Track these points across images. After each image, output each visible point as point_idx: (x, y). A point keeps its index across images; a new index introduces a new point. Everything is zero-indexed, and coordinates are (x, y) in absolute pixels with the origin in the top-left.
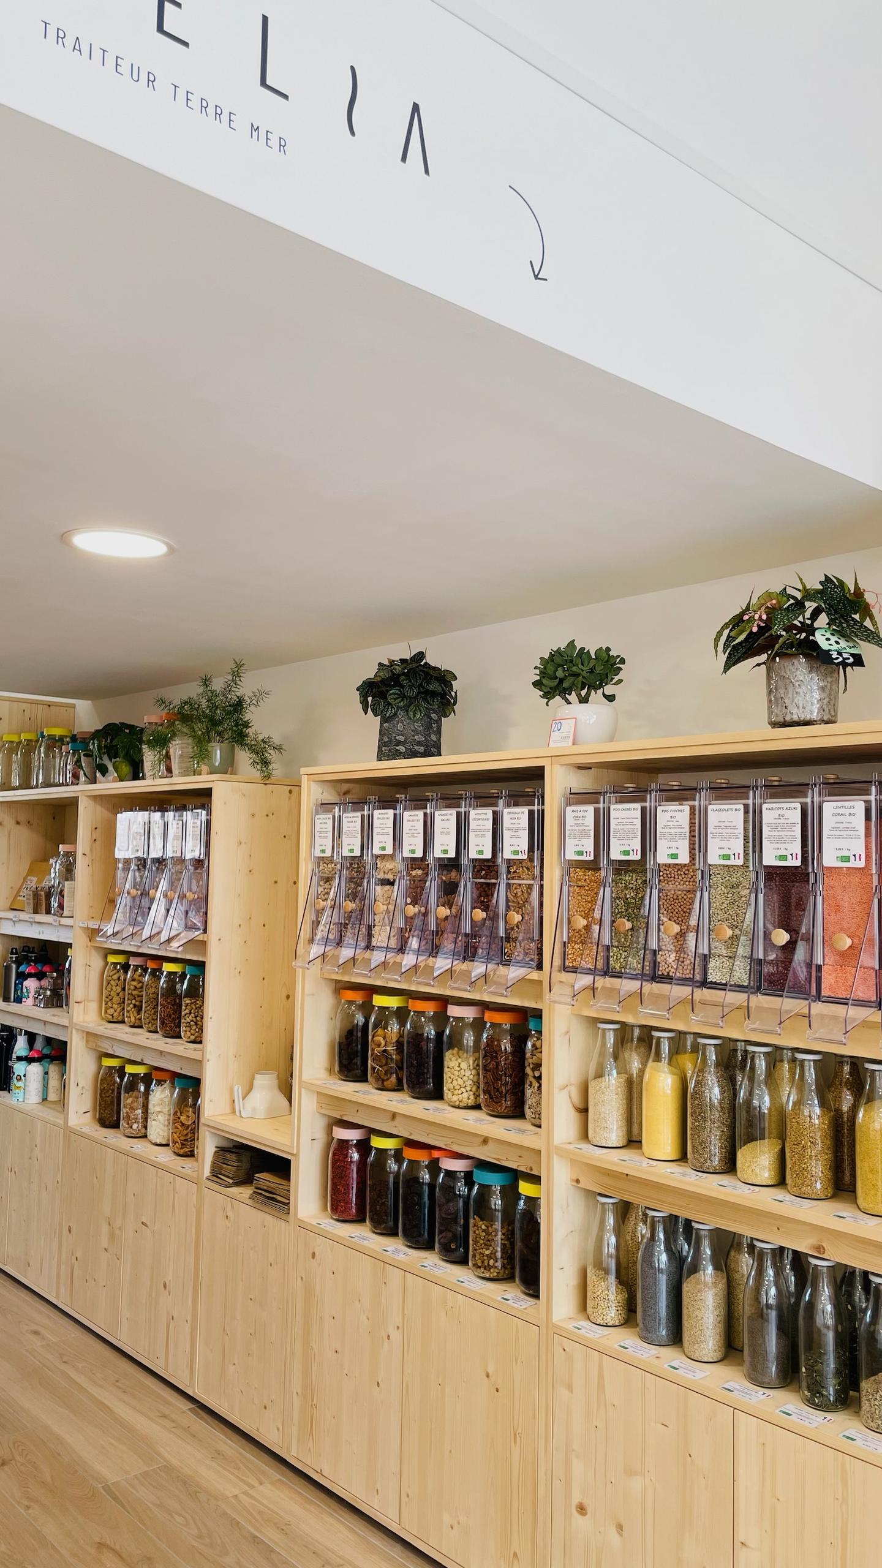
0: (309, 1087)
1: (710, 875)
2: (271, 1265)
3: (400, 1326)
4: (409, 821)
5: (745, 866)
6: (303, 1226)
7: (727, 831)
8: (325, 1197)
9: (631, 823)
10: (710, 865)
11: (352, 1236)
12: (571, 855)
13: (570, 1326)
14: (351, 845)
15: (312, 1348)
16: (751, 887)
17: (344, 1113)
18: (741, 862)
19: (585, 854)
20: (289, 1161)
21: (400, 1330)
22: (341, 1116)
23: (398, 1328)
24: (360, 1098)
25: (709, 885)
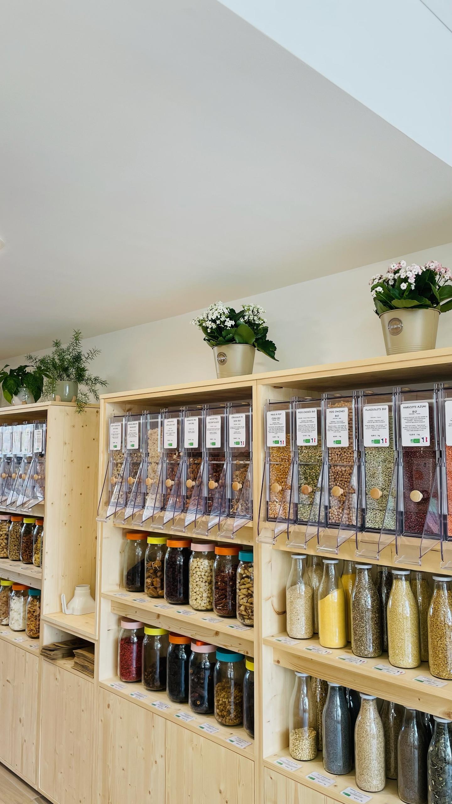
0: (106, 597)
1: (365, 454)
2: (83, 711)
3: (163, 755)
4: (168, 425)
5: (390, 447)
6: (102, 686)
7: (377, 424)
8: (116, 667)
9: (311, 421)
10: (365, 447)
11: (133, 693)
12: (270, 444)
13: (274, 761)
14: (133, 442)
15: (108, 767)
16: (394, 462)
17: (128, 613)
18: (387, 445)
19: (280, 442)
20: (94, 644)
21: (163, 758)
22: (126, 615)
23: (162, 756)
24: (137, 604)
25: (365, 461)
